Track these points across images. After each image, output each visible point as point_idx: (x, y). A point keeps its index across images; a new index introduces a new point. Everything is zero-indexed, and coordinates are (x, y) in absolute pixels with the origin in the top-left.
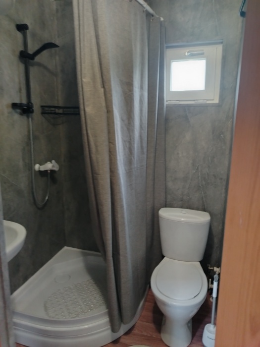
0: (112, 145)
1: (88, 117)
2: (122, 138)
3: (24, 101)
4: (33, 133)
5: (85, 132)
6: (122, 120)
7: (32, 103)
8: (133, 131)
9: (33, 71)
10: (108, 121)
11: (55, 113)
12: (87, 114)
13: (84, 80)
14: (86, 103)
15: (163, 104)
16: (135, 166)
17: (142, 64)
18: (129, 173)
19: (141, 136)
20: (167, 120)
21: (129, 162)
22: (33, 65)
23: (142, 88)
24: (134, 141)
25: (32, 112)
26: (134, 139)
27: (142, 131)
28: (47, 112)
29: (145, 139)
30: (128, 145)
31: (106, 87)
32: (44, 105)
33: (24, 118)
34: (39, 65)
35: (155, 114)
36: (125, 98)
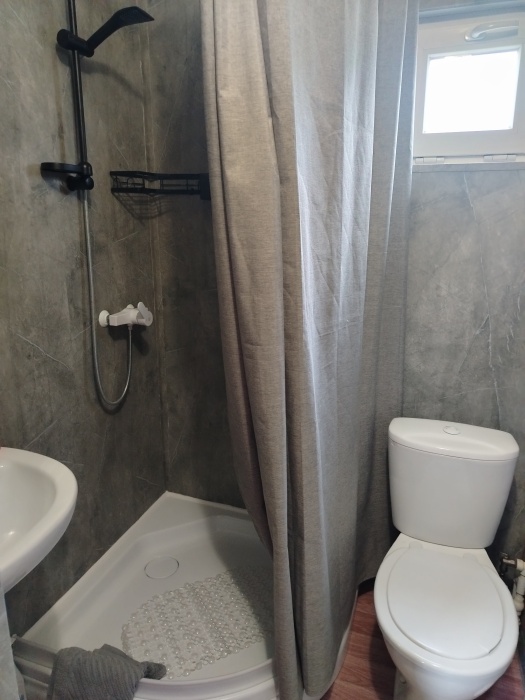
0: (291, 270)
1: (231, 196)
2: (313, 250)
3: (72, 160)
4: (92, 237)
5: (222, 235)
6: (314, 203)
7: (89, 165)
8: (339, 231)
9: (91, 84)
10: (282, 206)
11: (143, 190)
12: (230, 187)
13: (222, 92)
14: (228, 157)
15: (408, 165)
16: (340, 319)
17: (365, 58)
18: (326, 339)
19: (354, 245)
20: (414, 205)
21: (327, 311)
22: (90, 69)
23: (361, 120)
24: (339, 258)
25: (91, 186)
26: (339, 252)
27: (359, 233)
28: (124, 186)
29: (364, 252)
30: (325, 269)
31: (280, 114)
32: (119, 169)
33: (73, 199)
34: (105, 70)
35: (389, 189)
36: (322, 145)
